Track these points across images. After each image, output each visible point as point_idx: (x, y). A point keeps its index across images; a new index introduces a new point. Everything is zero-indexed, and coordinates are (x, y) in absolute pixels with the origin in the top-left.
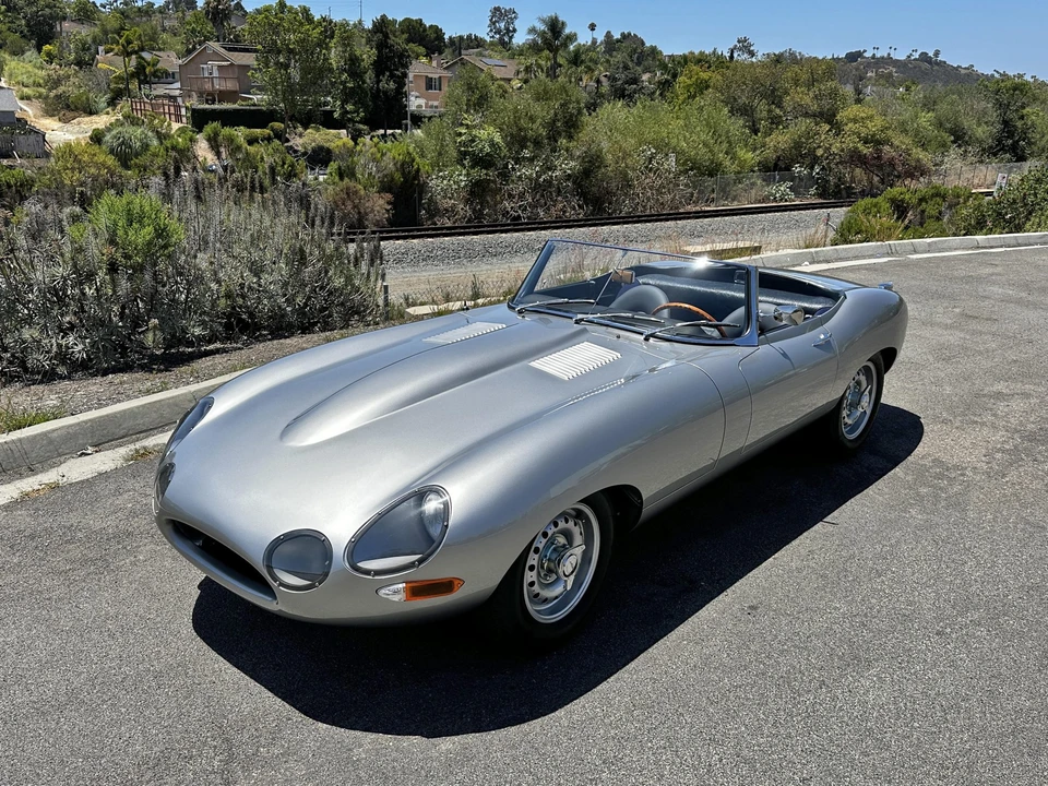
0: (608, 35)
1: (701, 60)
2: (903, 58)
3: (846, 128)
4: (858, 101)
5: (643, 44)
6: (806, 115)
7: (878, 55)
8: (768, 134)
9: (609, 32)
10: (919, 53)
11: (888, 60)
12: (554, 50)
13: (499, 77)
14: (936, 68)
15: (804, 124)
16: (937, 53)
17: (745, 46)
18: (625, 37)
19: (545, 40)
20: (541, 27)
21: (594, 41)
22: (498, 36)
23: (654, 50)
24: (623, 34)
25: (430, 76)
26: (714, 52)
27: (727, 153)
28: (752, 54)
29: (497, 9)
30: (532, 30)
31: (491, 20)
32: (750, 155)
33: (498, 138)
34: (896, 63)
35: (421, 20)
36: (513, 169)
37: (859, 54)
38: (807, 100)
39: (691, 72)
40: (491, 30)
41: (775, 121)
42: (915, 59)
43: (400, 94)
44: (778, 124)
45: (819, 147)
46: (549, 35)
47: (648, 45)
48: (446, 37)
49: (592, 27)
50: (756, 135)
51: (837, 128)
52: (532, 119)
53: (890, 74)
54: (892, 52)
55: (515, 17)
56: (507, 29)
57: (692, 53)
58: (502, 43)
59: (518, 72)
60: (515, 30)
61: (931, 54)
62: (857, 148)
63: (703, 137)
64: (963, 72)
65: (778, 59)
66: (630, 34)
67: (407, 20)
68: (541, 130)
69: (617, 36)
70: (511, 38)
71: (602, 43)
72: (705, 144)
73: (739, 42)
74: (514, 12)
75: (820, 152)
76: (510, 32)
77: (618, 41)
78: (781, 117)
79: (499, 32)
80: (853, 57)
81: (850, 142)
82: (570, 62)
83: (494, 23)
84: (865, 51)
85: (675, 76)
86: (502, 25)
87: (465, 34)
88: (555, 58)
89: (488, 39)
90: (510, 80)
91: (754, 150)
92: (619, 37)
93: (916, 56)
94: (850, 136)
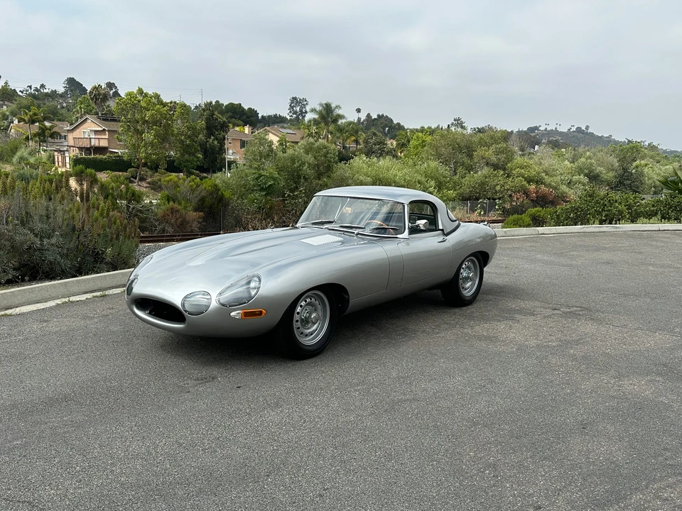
0: (369, 116)
1: (422, 130)
2: (566, 131)
3: (515, 173)
5: (392, 121)
6: (487, 164)
7: (549, 129)
8: (463, 176)
9: (369, 114)
10: (575, 127)
11: (556, 132)
12: (327, 124)
13: (290, 140)
14: (588, 137)
15: (487, 170)
16: (587, 127)
17: (459, 123)
18: (380, 117)
19: (322, 117)
21: (359, 119)
22: (294, 116)
23: (398, 125)
24: (378, 115)
25: (243, 139)
26: (438, 127)
28: (463, 127)
29: (294, 98)
30: (313, 110)
31: (290, 105)
33: (276, 176)
34: (561, 133)
35: (240, 104)
37: (536, 128)
38: (488, 155)
40: (290, 112)
41: (468, 169)
42: (573, 132)
43: (222, 150)
44: (470, 170)
45: (497, 185)
46: (324, 114)
47: (395, 122)
48: (260, 116)
49: (359, 111)
51: (508, 173)
52: (302, 165)
53: (556, 141)
54: (558, 127)
55: (306, 104)
56: (301, 111)
57: (423, 127)
58: (297, 119)
60: (306, 112)
61: (584, 128)
64: (605, 139)
65: (480, 131)
66: (383, 115)
67: (232, 105)
69: (374, 116)
70: (304, 116)
71: (364, 121)
73: (455, 120)
74: (306, 101)
76: (303, 113)
77: (374, 119)
78: (471, 166)
79: (295, 113)
80: (532, 129)
83: (292, 107)
84: (540, 126)
85: (408, 141)
86: (298, 109)
88: (327, 129)
89: (289, 118)
90: (297, 143)
92: (376, 117)
93: (574, 129)
94: (517, 177)
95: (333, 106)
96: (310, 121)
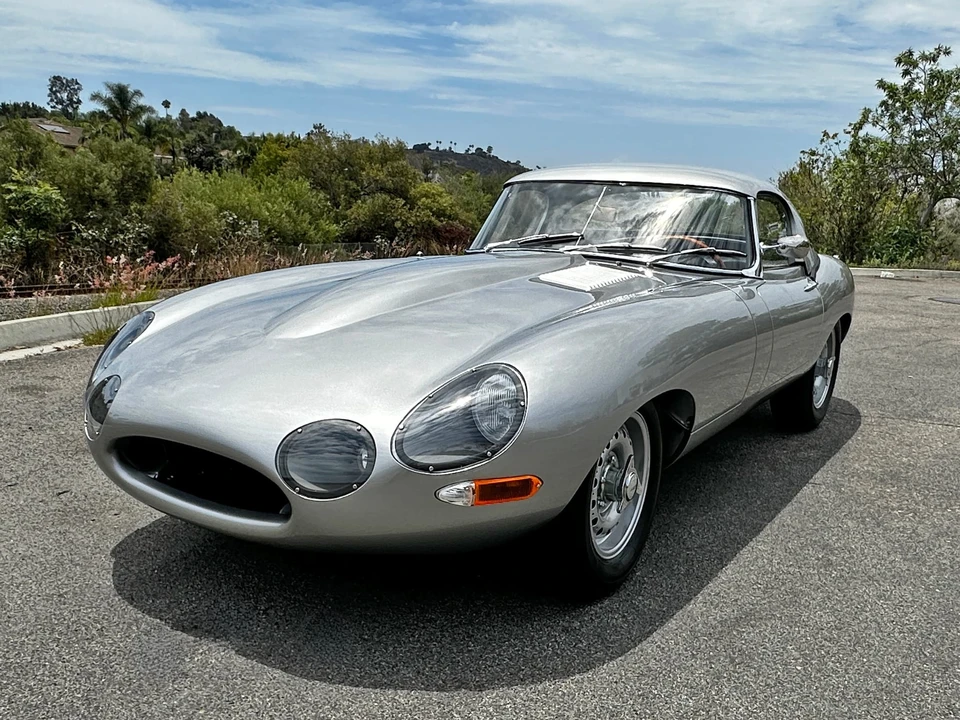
0: (183, 113)
1: (279, 139)
2: (463, 152)
3: (420, 203)
4: (427, 180)
5: (220, 124)
6: (383, 189)
7: (441, 149)
8: (349, 206)
9: (183, 110)
10: (475, 148)
11: (450, 153)
12: (122, 120)
13: (60, 143)
14: (490, 162)
15: (381, 198)
16: (490, 149)
17: (321, 132)
18: (201, 116)
19: (113, 109)
20: (107, 94)
21: (168, 117)
22: (60, 107)
23: (231, 130)
24: (198, 113)
26: (292, 135)
27: (310, 223)
29: (57, 78)
30: (95, 97)
31: (51, 90)
32: (334, 227)
33: (55, 194)
34: (457, 156)
36: (77, 230)
37: (425, 147)
38: (381, 176)
39: (269, 149)
40: (52, 100)
41: (354, 195)
42: (472, 154)
44: (356, 198)
45: (397, 220)
46: (117, 104)
47: (225, 125)
49: (166, 104)
50: (338, 208)
51: (411, 203)
52: (98, 179)
53: (453, 165)
54: (453, 146)
55: (78, 89)
56: (71, 100)
57: (270, 135)
58: (65, 112)
59: (83, 140)
60: (79, 102)
61: (485, 150)
62: (431, 222)
63: (286, 207)
64: (512, 166)
65: (352, 145)
66: (205, 113)
68: (109, 191)
69: (192, 114)
70: (76, 108)
71: (176, 120)
72: (288, 214)
73: (315, 127)
74: (77, 83)
75: (398, 224)
76: (74, 103)
77: (193, 119)
78: (359, 192)
79: (60, 102)
80: (420, 148)
81: (425, 215)
82: (141, 133)
83: (55, 93)
84: (429, 144)
85: (254, 153)
86: (65, 96)
87: (21, 101)
88: (124, 128)
89: (49, 110)
90: (74, 147)
91: (338, 223)
92: (195, 116)
93: (473, 150)
94: (423, 210)
95: (131, 90)
96: (93, 114)
